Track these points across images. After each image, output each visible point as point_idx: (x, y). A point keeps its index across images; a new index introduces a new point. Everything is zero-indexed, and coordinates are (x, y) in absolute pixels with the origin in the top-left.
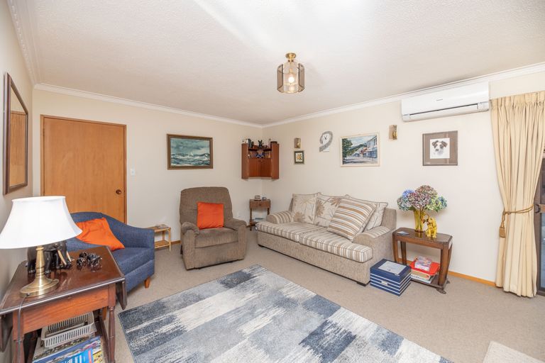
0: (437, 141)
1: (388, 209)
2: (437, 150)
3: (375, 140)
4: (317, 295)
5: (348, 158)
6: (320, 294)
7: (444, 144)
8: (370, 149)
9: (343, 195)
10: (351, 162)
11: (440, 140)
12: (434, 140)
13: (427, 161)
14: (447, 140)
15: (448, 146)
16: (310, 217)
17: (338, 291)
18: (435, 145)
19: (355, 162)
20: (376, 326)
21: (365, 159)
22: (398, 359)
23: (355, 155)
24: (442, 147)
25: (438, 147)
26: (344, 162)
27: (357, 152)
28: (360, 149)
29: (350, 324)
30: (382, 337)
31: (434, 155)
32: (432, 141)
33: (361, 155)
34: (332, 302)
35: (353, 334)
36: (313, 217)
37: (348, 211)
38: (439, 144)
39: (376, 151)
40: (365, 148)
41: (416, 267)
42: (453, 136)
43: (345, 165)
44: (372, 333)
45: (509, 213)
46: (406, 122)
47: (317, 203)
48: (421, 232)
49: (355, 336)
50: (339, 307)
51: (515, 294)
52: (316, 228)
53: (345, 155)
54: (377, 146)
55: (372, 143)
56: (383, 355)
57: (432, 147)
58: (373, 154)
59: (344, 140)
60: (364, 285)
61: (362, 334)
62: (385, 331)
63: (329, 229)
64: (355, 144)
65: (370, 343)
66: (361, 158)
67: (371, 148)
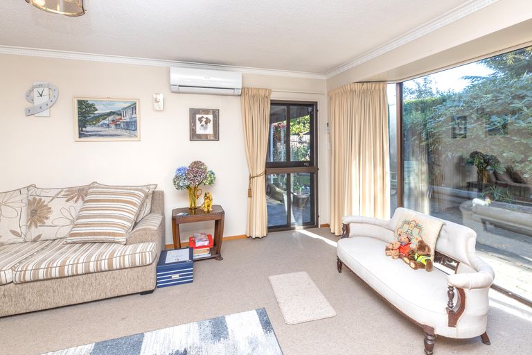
0: (203, 117)
1: (157, 192)
2: (202, 126)
3: (133, 107)
4: (97, 344)
5: (89, 128)
6: (99, 340)
7: (207, 121)
8: (127, 119)
9: (87, 183)
10: (96, 135)
11: (205, 116)
12: (200, 116)
13: (194, 136)
14: (210, 117)
15: (212, 122)
16: (14, 232)
17: (123, 319)
18: (200, 120)
19: (102, 136)
20: (196, 324)
21: (118, 132)
22: (234, 337)
23: (102, 125)
24: (206, 123)
25: (203, 123)
26: (81, 135)
27: (106, 122)
28: (111, 118)
29: (170, 342)
30: (208, 331)
31: (199, 131)
32: (198, 116)
33: (113, 126)
34: (127, 337)
35: (182, 350)
36: (24, 230)
37: (107, 204)
38: (204, 120)
39: (135, 122)
40: (118, 117)
41: (197, 246)
42: (216, 113)
43: (83, 139)
44: (198, 334)
45: (254, 177)
46: (173, 92)
47: (30, 203)
48: (195, 209)
49: (185, 351)
50: (142, 335)
51: (259, 238)
52: (37, 246)
53: (83, 123)
54: (138, 116)
55: (130, 111)
56: (220, 346)
57: (198, 122)
58: (131, 126)
59: (81, 103)
60: (151, 292)
61: (190, 343)
62: (207, 323)
63: (70, 240)
64: (101, 110)
65: (203, 344)
66: (112, 130)
67: (127, 117)
